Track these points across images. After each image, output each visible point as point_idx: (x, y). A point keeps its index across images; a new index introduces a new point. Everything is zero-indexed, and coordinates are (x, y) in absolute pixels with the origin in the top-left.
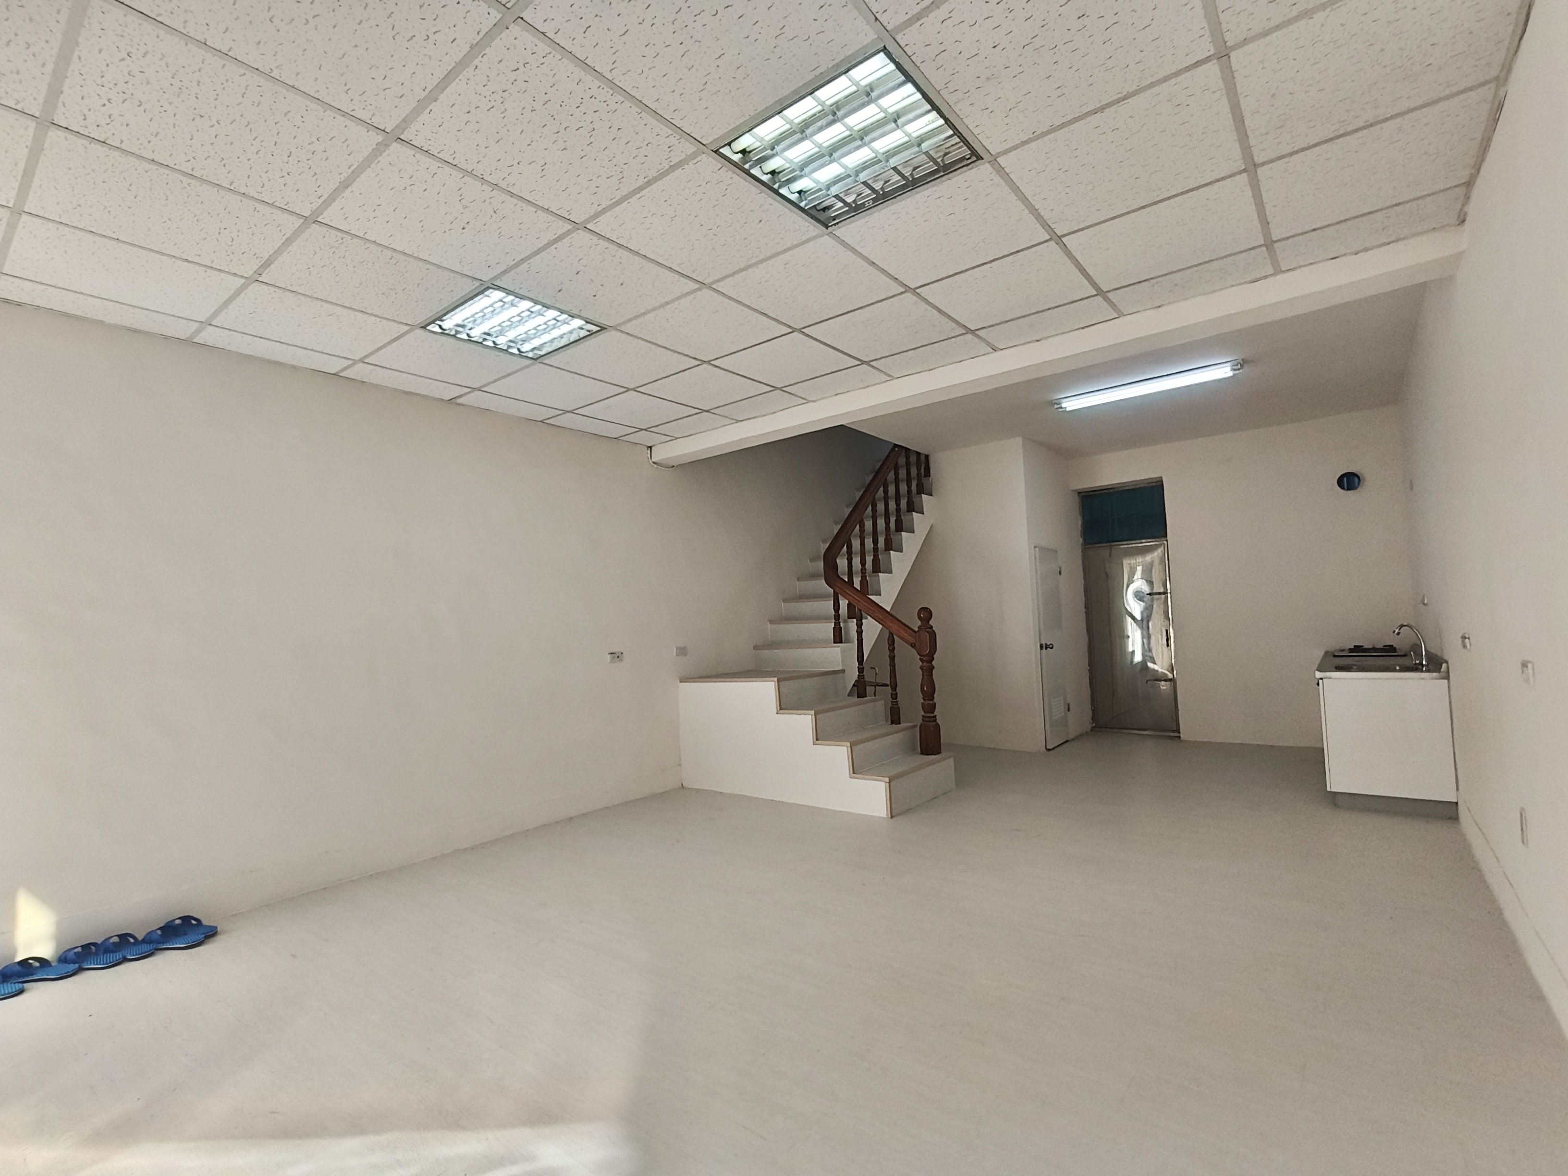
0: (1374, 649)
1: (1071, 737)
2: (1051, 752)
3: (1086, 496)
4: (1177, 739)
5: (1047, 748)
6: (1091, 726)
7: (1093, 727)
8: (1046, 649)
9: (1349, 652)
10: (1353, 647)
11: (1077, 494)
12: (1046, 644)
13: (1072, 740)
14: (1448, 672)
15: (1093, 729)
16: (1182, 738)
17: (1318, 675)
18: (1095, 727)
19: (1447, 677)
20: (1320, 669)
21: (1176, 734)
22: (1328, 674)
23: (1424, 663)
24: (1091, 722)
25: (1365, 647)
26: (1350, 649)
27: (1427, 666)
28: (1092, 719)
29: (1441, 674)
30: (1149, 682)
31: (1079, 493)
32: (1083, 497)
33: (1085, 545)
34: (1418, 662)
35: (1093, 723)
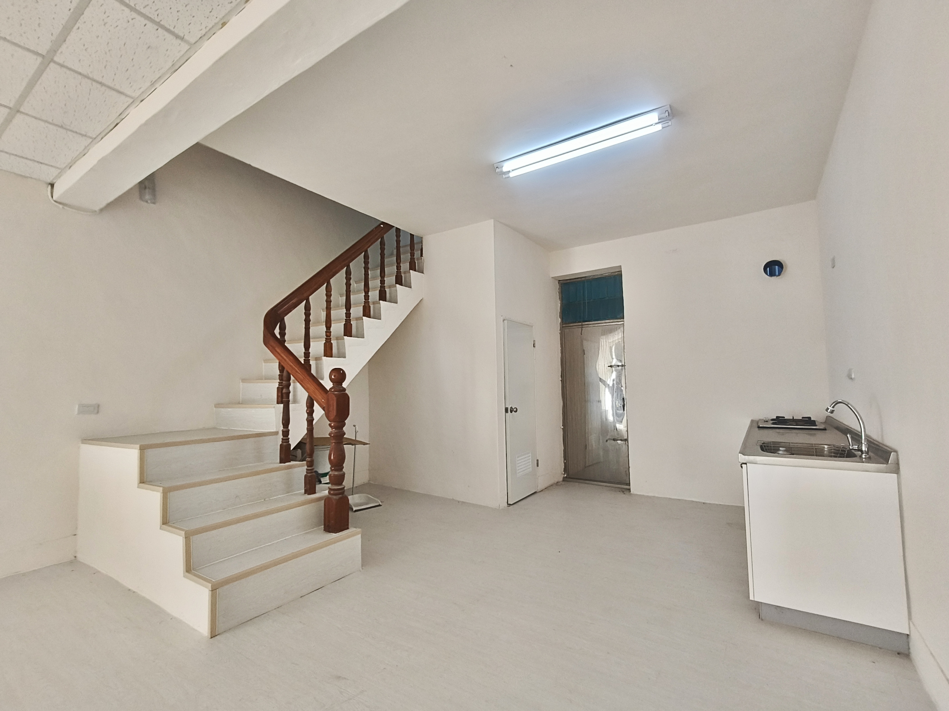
0: (794, 421)
1: (539, 489)
2: (511, 507)
3: (565, 284)
4: (628, 491)
5: (509, 503)
6: (563, 476)
7: (564, 478)
8: (511, 411)
9: (773, 424)
10: (775, 418)
11: (557, 282)
12: (511, 407)
13: (539, 492)
14: (897, 464)
15: (564, 479)
16: (632, 492)
17: (743, 458)
18: (566, 477)
19: (896, 470)
20: (743, 452)
21: (627, 487)
22: (752, 458)
23: (864, 449)
24: (563, 473)
25: (786, 418)
26: (772, 420)
27: (867, 453)
28: (564, 471)
29: (888, 465)
30: (608, 441)
31: (559, 281)
32: (561, 284)
33: (562, 325)
34: (856, 447)
35: (564, 474)
